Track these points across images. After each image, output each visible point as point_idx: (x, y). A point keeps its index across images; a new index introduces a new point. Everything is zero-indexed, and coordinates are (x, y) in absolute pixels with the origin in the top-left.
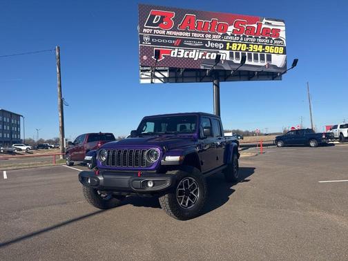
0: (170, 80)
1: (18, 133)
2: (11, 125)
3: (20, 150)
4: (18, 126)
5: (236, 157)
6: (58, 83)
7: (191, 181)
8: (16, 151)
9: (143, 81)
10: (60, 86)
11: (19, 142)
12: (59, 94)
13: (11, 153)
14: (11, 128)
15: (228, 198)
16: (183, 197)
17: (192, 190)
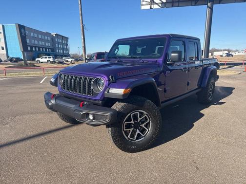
0: (167, 5)
1: (67, 50)
2: (62, 44)
3: (67, 61)
4: (67, 45)
5: (212, 81)
6: (80, 12)
7: (141, 114)
8: (65, 62)
9: (143, 8)
10: (82, 15)
11: (68, 56)
12: (81, 22)
13: (62, 63)
14: (63, 46)
15: (193, 125)
16: (131, 130)
17: (143, 123)
